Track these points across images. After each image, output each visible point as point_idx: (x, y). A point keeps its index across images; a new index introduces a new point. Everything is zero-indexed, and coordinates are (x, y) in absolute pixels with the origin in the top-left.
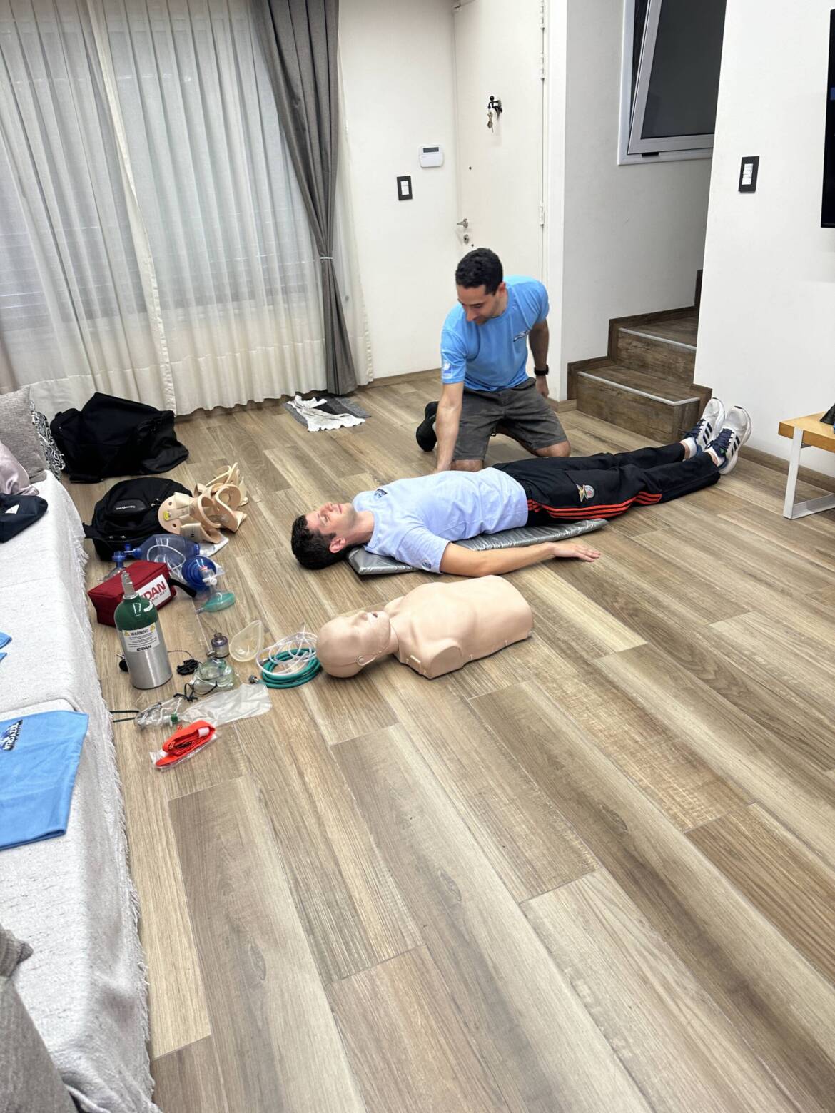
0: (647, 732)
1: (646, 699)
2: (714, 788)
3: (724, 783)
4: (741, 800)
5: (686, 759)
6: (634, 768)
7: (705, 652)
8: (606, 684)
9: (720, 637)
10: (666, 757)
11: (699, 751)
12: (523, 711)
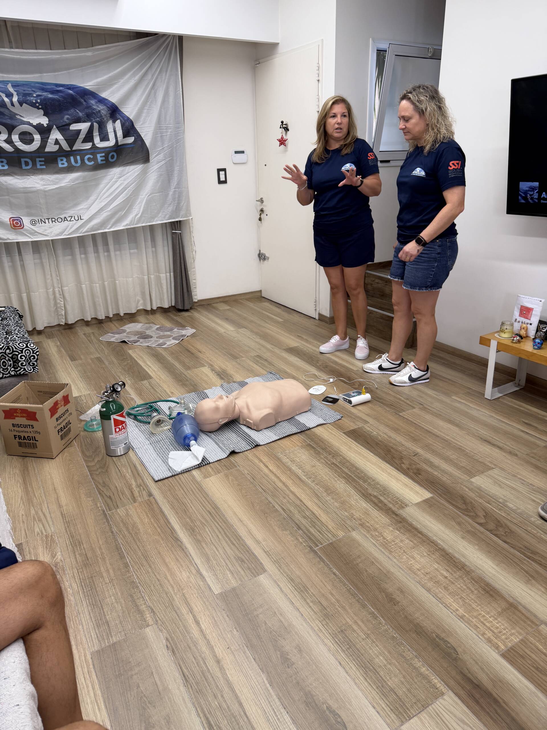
0: (452, 569)
1: (443, 541)
2: (510, 613)
3: (516, 608)
4: (532, 622)
5: (484, 590)
6: (449, 600)
7: (473, 502)
8: (413, 530)
9: (480, 489)
10: (470, 589)
11: (491, 581)
12: (359, 557)
